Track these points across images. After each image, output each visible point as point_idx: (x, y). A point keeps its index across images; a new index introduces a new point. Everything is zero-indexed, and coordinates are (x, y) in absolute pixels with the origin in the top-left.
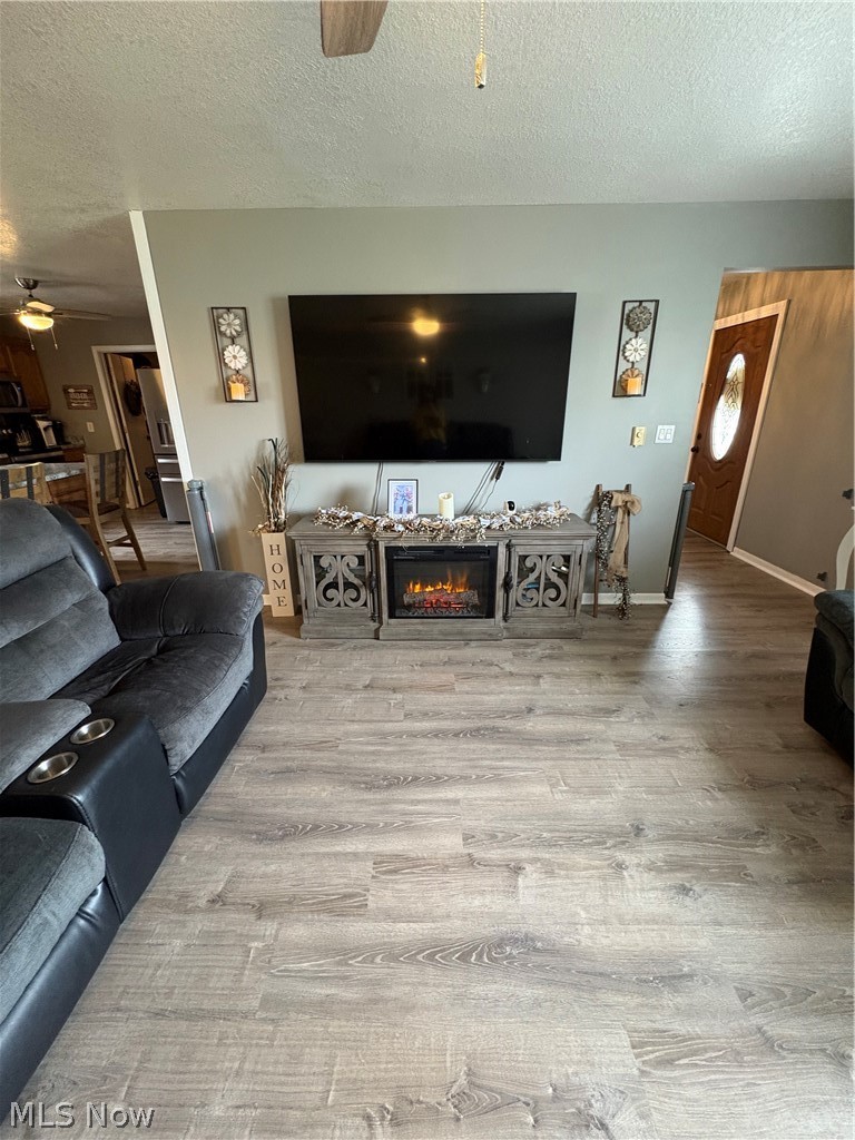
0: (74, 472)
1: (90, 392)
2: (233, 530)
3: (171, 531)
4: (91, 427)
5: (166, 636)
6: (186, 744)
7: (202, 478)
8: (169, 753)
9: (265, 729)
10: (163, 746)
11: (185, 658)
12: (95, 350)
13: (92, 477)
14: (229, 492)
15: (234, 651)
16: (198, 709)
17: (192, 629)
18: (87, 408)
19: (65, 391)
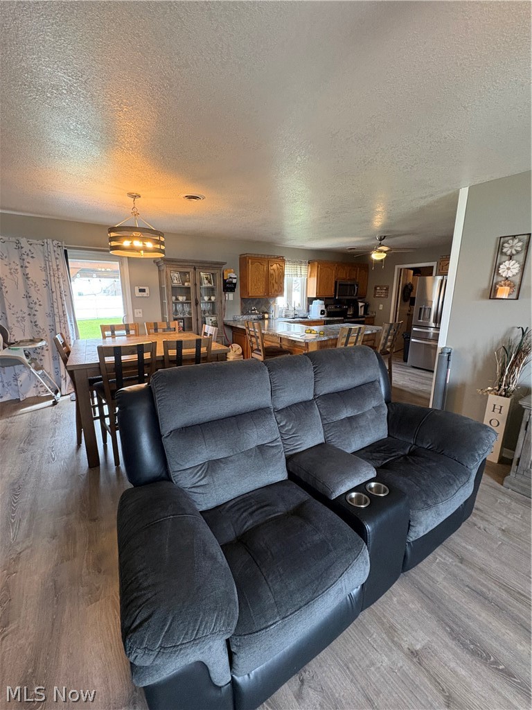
0: (374, 331)
1: (387, 289)
2: (463, 385)
3: (408, 371)
4: (381, 307)
5: (415, 445)
6: (422, 528)
7: (452, 347)
8: (411, 528)
9: (464, 544)
10: (410, 521)
11: (429, 467)
12: (397, 267)
13: (384, 335)
14: (469, 359)
15: (464, 478)
16: (434, 510)
17: (435, 448)
18: (383, 297)
19: (376, 289)
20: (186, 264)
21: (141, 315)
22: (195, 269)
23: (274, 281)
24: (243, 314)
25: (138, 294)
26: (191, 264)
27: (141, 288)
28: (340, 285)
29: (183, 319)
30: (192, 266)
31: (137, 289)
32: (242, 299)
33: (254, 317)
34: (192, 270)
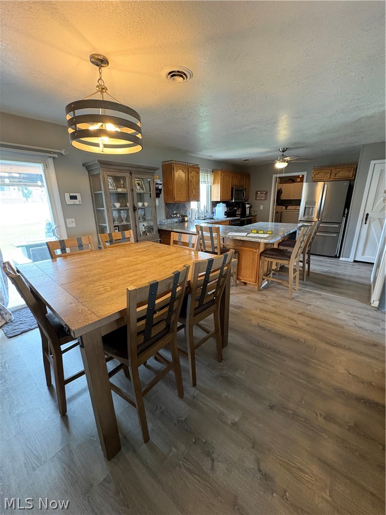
1: (266, 193)
4: (262, 207)
12: (274, 176)
18: (262, 200)
19: (257, 193)
20: (123, 168)
21: (73, 225)
22: (131, 174)
23: (193, 187)
24: (167, 218)
25: (69, 201)
26: (127, 168)
27: (72, 194)
28: (235, 190)
29: (118, 226)
30: (128, 170)
31: (67, 196)
32: (166, 204)
33: (176, 220)
34: (129, 174)
